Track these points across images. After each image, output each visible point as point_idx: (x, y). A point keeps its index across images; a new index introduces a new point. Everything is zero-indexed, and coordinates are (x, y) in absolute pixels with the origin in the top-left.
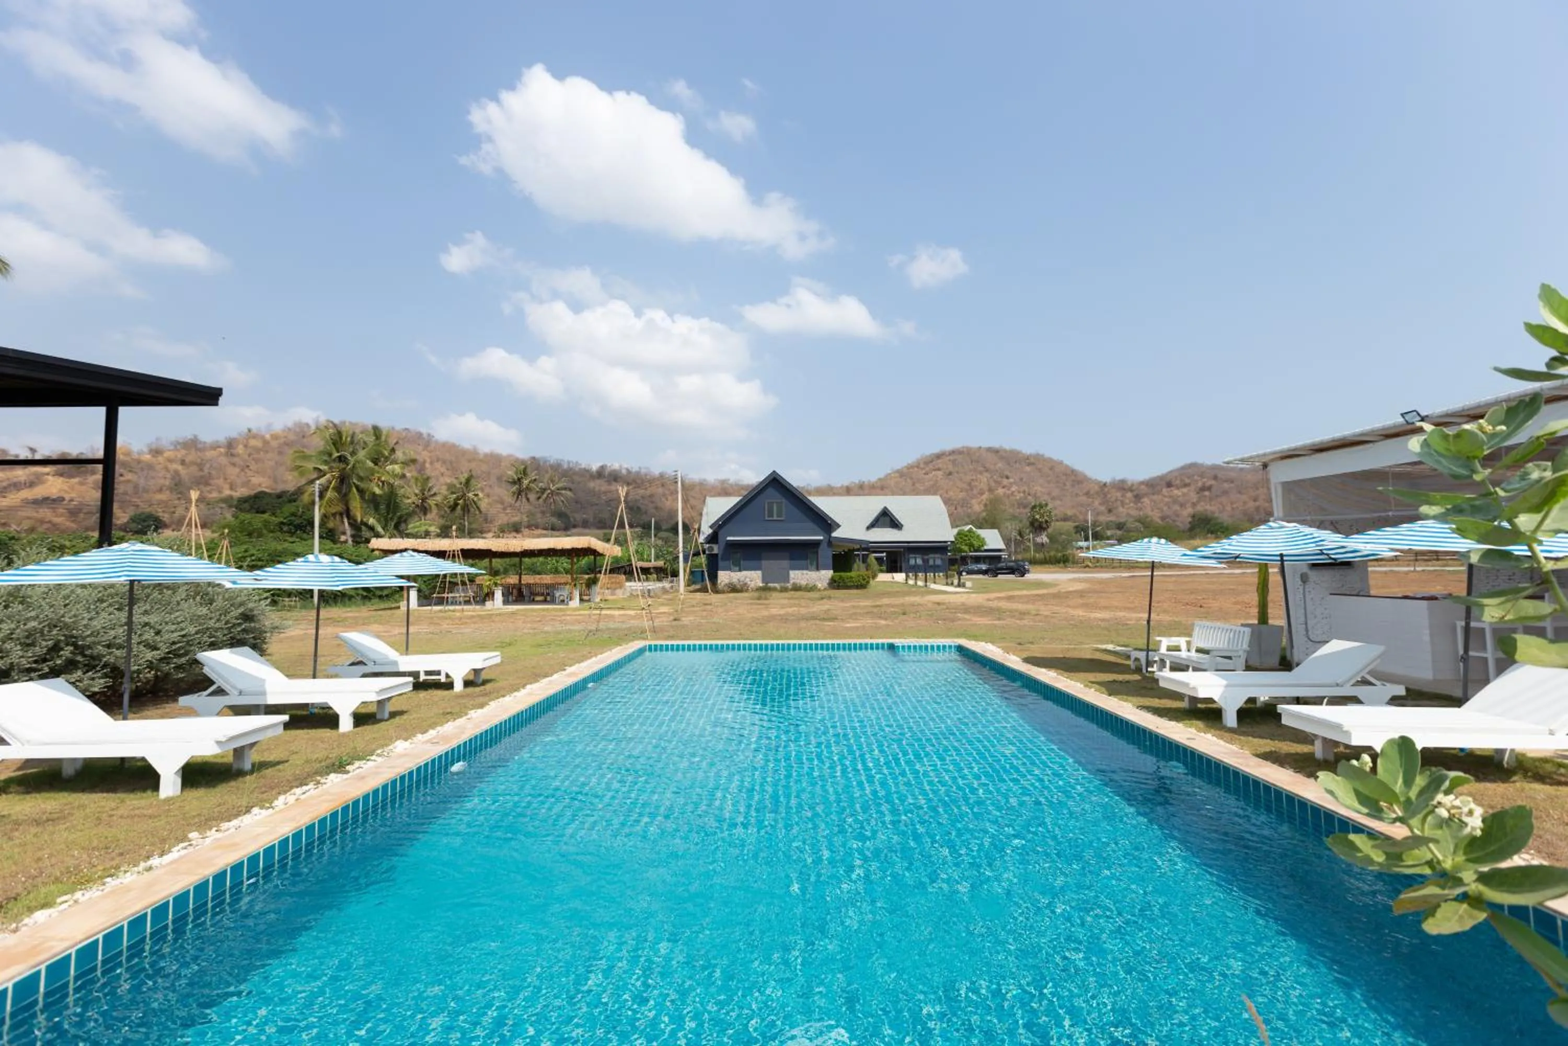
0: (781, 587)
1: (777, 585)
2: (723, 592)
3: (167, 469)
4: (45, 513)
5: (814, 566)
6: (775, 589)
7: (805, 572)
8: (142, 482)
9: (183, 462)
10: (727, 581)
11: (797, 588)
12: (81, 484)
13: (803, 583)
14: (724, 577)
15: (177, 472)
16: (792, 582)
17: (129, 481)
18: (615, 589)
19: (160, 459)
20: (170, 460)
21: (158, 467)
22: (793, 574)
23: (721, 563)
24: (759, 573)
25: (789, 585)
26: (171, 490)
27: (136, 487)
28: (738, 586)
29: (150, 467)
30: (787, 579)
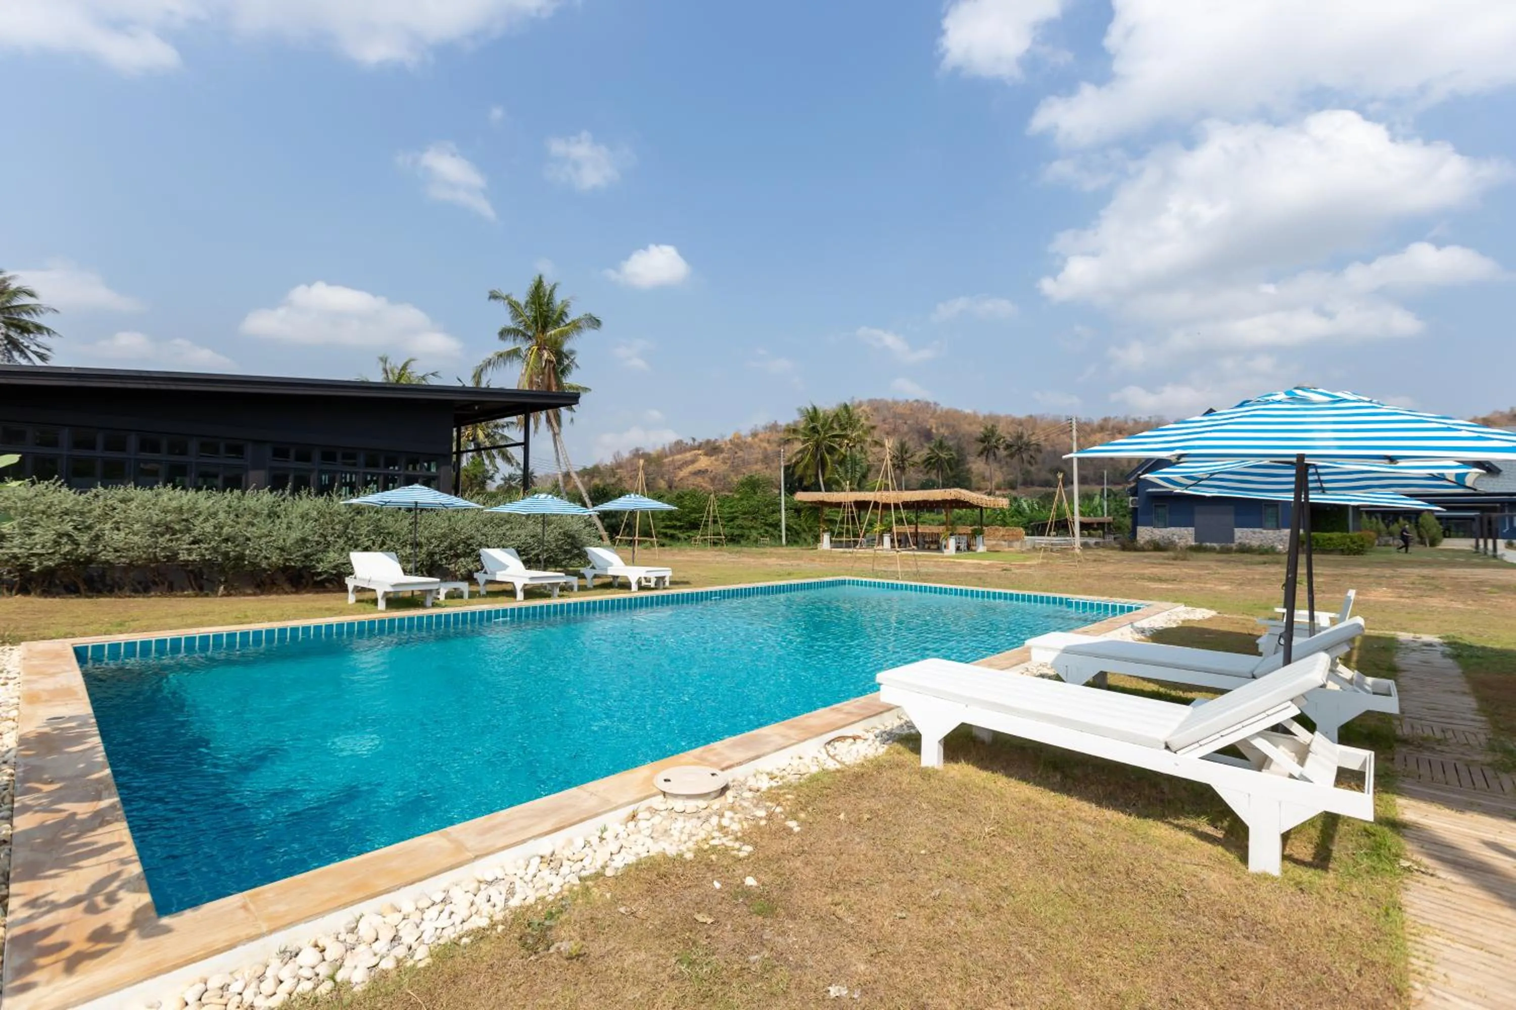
0: (1222, 548)
1: (1215, 545)
2: (1142, 549)
3: (759, 446)
4: (699, 480)
5: (1274, 524)
6: (1213, 550)
7: (1257, 530)
8: (746, 457)
9: (768, 441)
10: (1147, 538)
11: (1244, 549)
12: (716, 460)
13: (1255, 543)
14: (1145, 533)
15: (765, 449)
16: (1237, 541)
17: (739, 457)
18: (1011, 541)
19: (756, 440)
20: (761, 440)
21: (755, 446)
22: (1239, 532)
23: (1140, 518)
24: (1191, 530)
25: (1234, 546)
26: (762, 461)
27: (743, 460)
28: (1162, 544)
29: (751, 446)
30: (1231, 539)
